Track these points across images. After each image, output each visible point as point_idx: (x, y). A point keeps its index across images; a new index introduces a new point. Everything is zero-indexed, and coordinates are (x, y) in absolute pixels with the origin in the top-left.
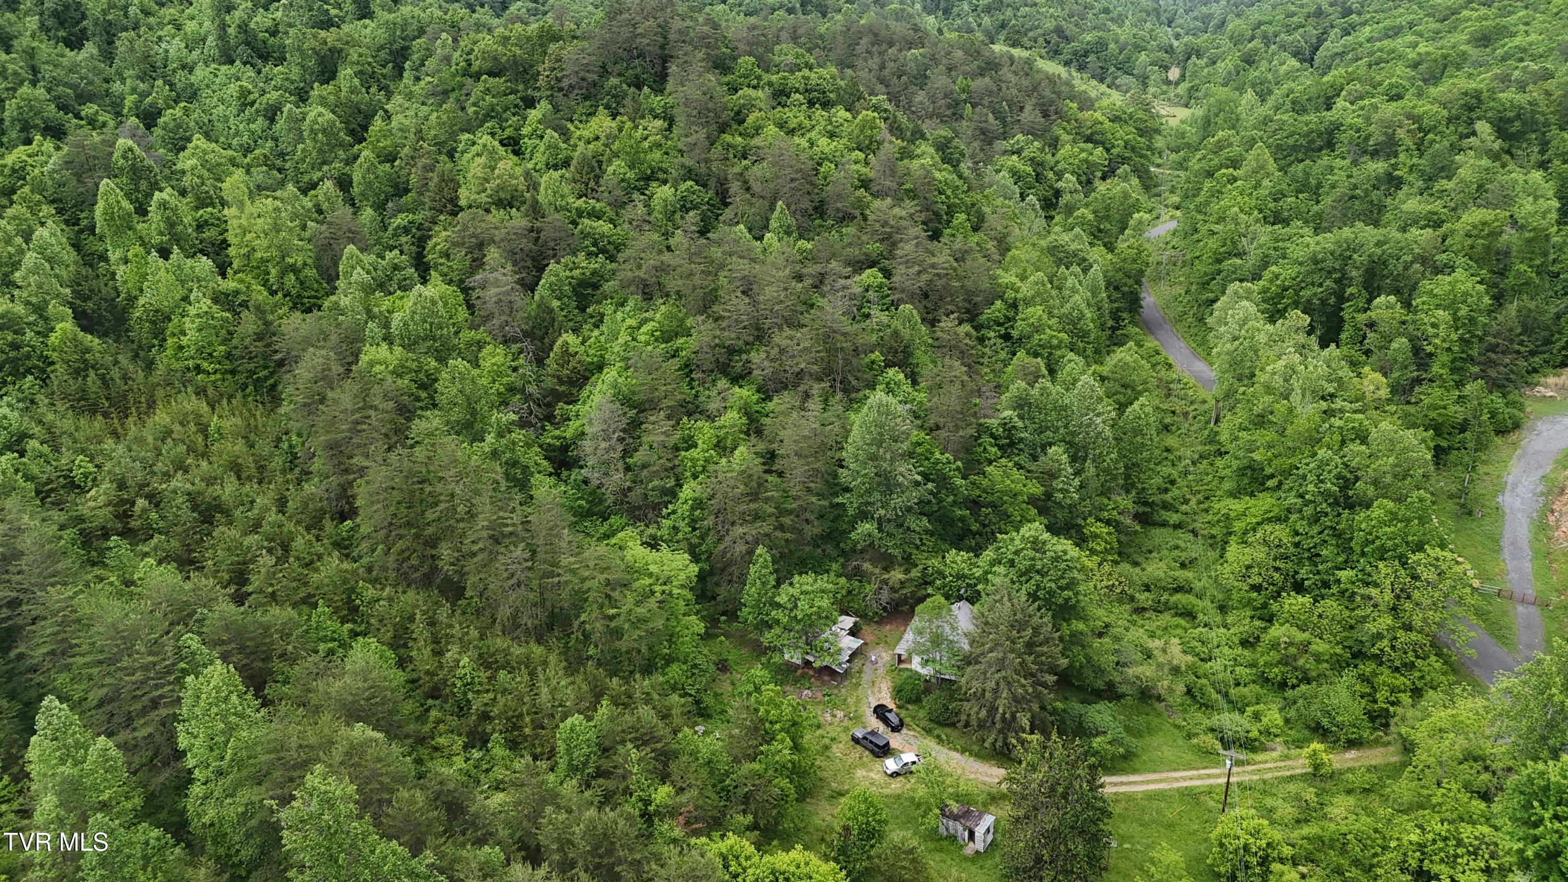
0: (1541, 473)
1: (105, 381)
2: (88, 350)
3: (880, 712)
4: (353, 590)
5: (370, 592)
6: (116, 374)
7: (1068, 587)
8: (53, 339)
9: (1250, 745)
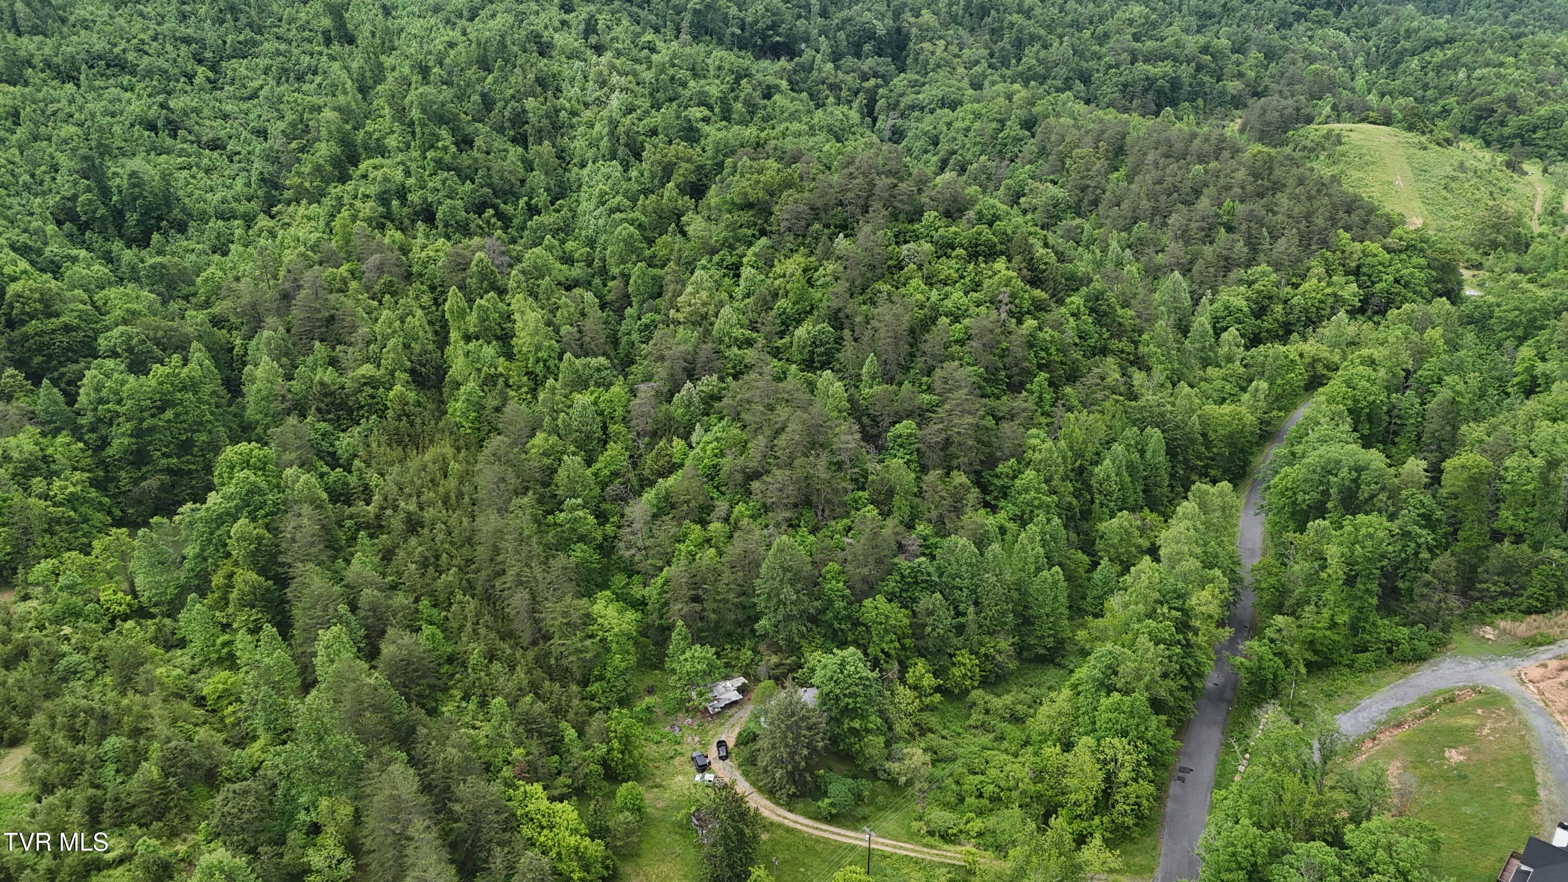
0: (1396, 704)
1: (412, 424)
2: (407, 404)
3: (721, 744)
4: (452, 593)
5: (459, 596)
6: (418, 420)
7: (850, 695)
8: (391, 393)
9: (947, 837)
